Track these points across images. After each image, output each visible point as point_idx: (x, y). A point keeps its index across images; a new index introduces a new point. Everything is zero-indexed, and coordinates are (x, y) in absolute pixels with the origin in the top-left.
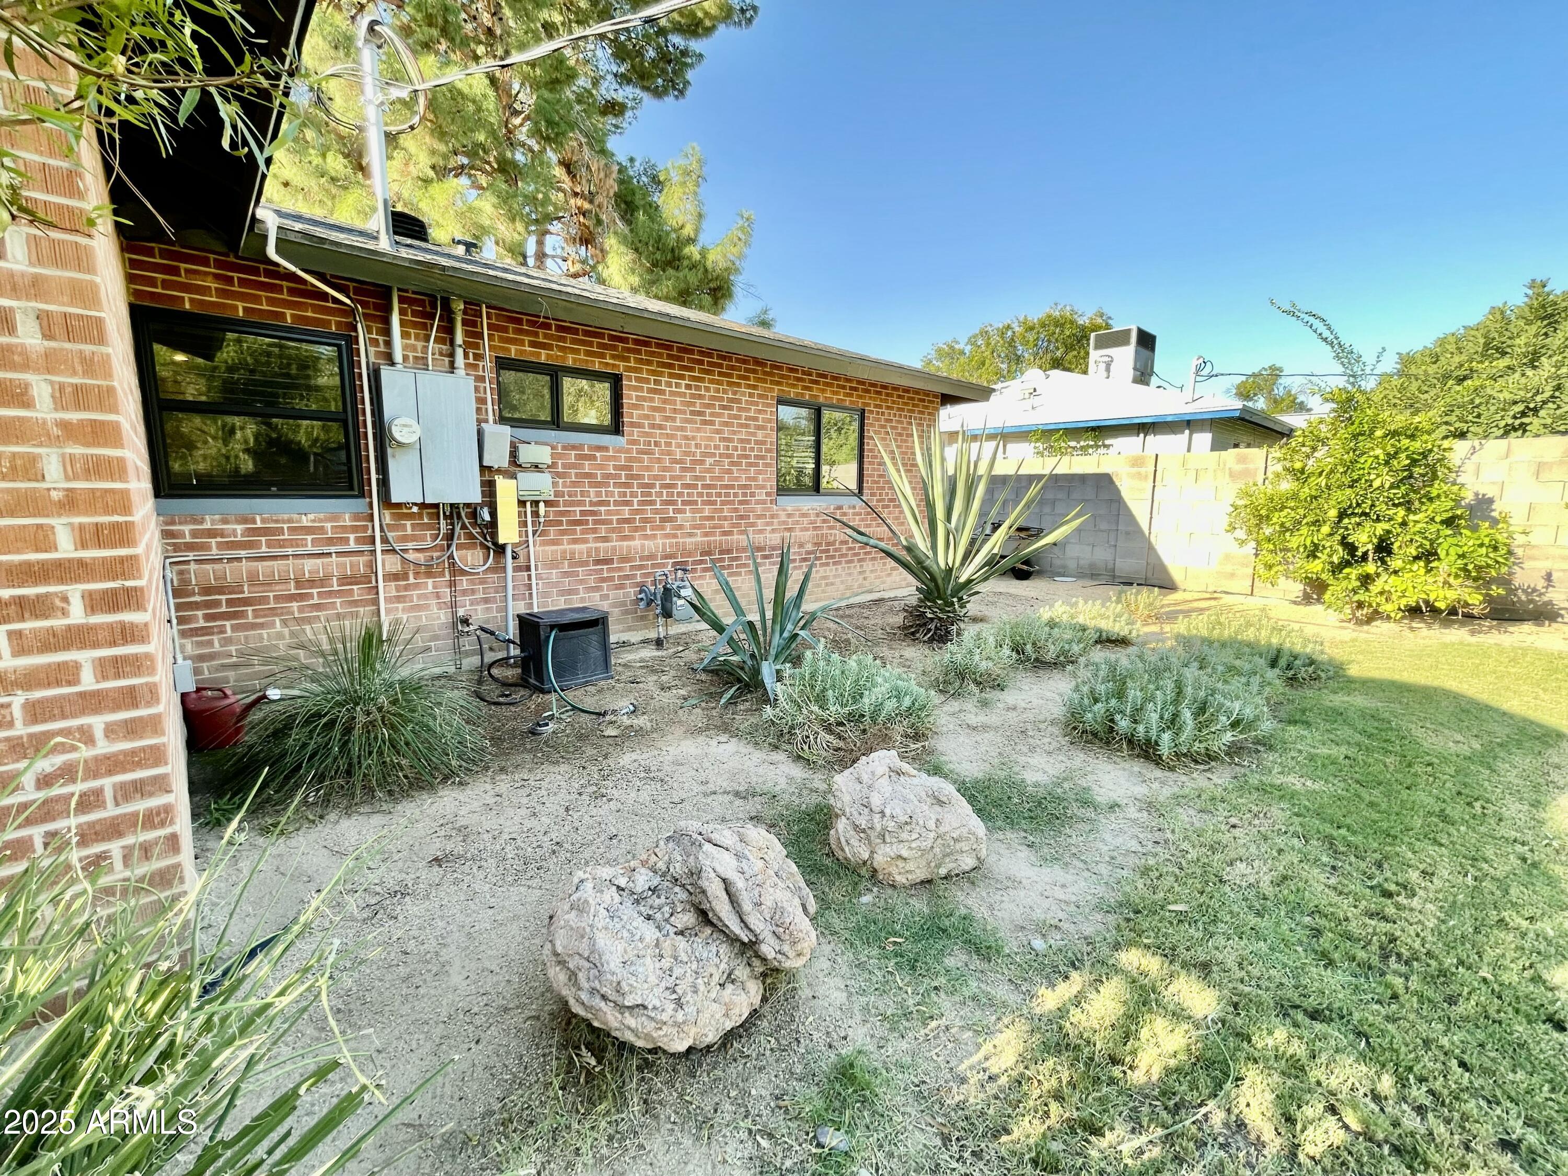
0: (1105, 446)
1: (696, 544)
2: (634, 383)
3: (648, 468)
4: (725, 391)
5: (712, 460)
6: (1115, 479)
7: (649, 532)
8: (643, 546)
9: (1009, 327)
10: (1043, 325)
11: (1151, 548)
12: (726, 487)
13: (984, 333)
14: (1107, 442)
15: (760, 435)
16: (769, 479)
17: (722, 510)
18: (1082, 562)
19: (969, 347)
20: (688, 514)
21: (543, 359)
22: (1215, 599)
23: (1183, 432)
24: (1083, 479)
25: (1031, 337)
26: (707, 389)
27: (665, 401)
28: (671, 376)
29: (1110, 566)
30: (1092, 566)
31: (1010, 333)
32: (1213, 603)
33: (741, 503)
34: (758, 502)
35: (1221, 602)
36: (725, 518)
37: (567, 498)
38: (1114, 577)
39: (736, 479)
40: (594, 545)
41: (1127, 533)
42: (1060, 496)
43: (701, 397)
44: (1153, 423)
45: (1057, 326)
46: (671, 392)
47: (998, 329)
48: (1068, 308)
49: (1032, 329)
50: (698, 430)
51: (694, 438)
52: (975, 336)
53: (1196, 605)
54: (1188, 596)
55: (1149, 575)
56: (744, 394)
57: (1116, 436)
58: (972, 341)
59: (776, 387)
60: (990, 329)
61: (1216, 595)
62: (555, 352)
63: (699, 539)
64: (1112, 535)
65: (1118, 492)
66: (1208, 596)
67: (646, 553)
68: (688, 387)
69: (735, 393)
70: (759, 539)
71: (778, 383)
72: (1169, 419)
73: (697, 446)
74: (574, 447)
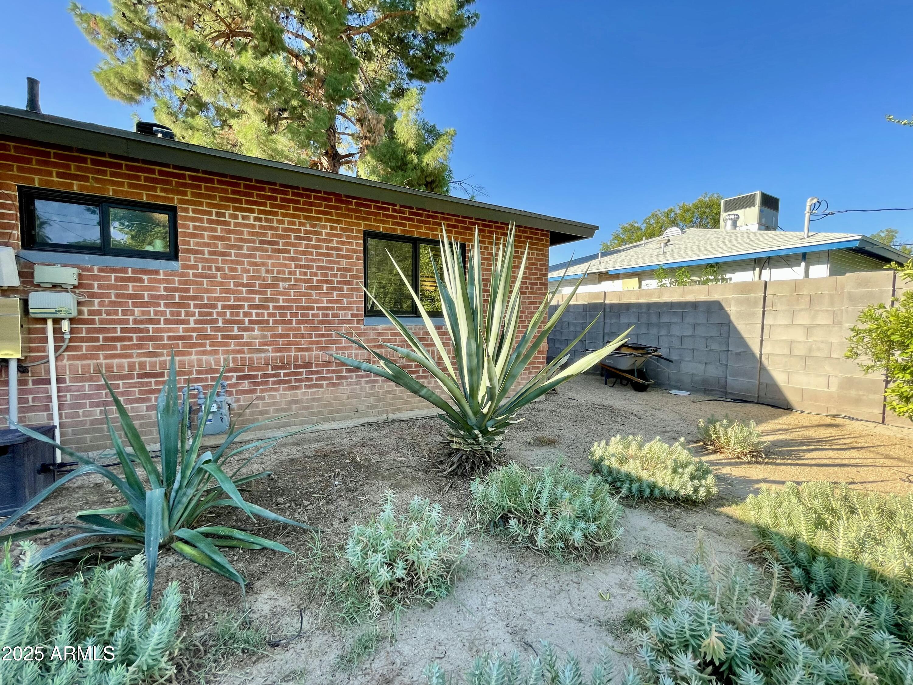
0: (724, 279)
1: (267, 360)
2: (191, 214)
3: (207, 291)
4: (301, 224)
5: (286, 284)
6: (724, 305)
7: (208, 348)
8: (199, 361)
9: (672, 211)
10: (697, 208)
11: (762, 368)
12: (304, 308)
13: (654, 216)
14: (728, 276)
15: (344, 263)
16: (355, 302)
17: (299, 329)
18: (696, 378)
19: (645, 225)
20: (256, 332)
21: (76, 189)
22: (836, 426)
23: (799, 265)
24: (695, 305)
25: (688, 216)
26: (280, 222)
27: (230, 232)
28: (236, 209)
29: (722, 382)
30: (705, 381)
31: (672, 214)
32: (833, 432)
33: (321, 322)
34: (341, 322)
35: (844, 431)
36: (303, 336)
37: (104, 316)
38: (726, 393)
39: (316, 301)
40: (137, 360)
41: (738, 354)
42: (675, 320)
43: (272, 228)
44: (769, 258)
45: (707, 208)
46: (236, 224)
47: (664, 212)
48: (715, 195)
49: (688, 210)
50: (269, 257)
51: (263, 264)
52: (649, 218)
53: (812, 433)
54: (804, 420)
55: (762, 393)
56: (325, 227)
57: (733, 271)
58: (646, 222)
59: (363, 223)
60: (658, 213)
61: (838, 421)
62: (91, 183)
63: (270, 354)
64: (723, 357)
65: (727, 316)
66: (828, 421)
67: (204, 367)
68: (256, 219)
69: (314, 226)
70: (343, 356)
71: (364, 219)
72: (783, 253)
73: (267, 271)
74: (113, 270)
